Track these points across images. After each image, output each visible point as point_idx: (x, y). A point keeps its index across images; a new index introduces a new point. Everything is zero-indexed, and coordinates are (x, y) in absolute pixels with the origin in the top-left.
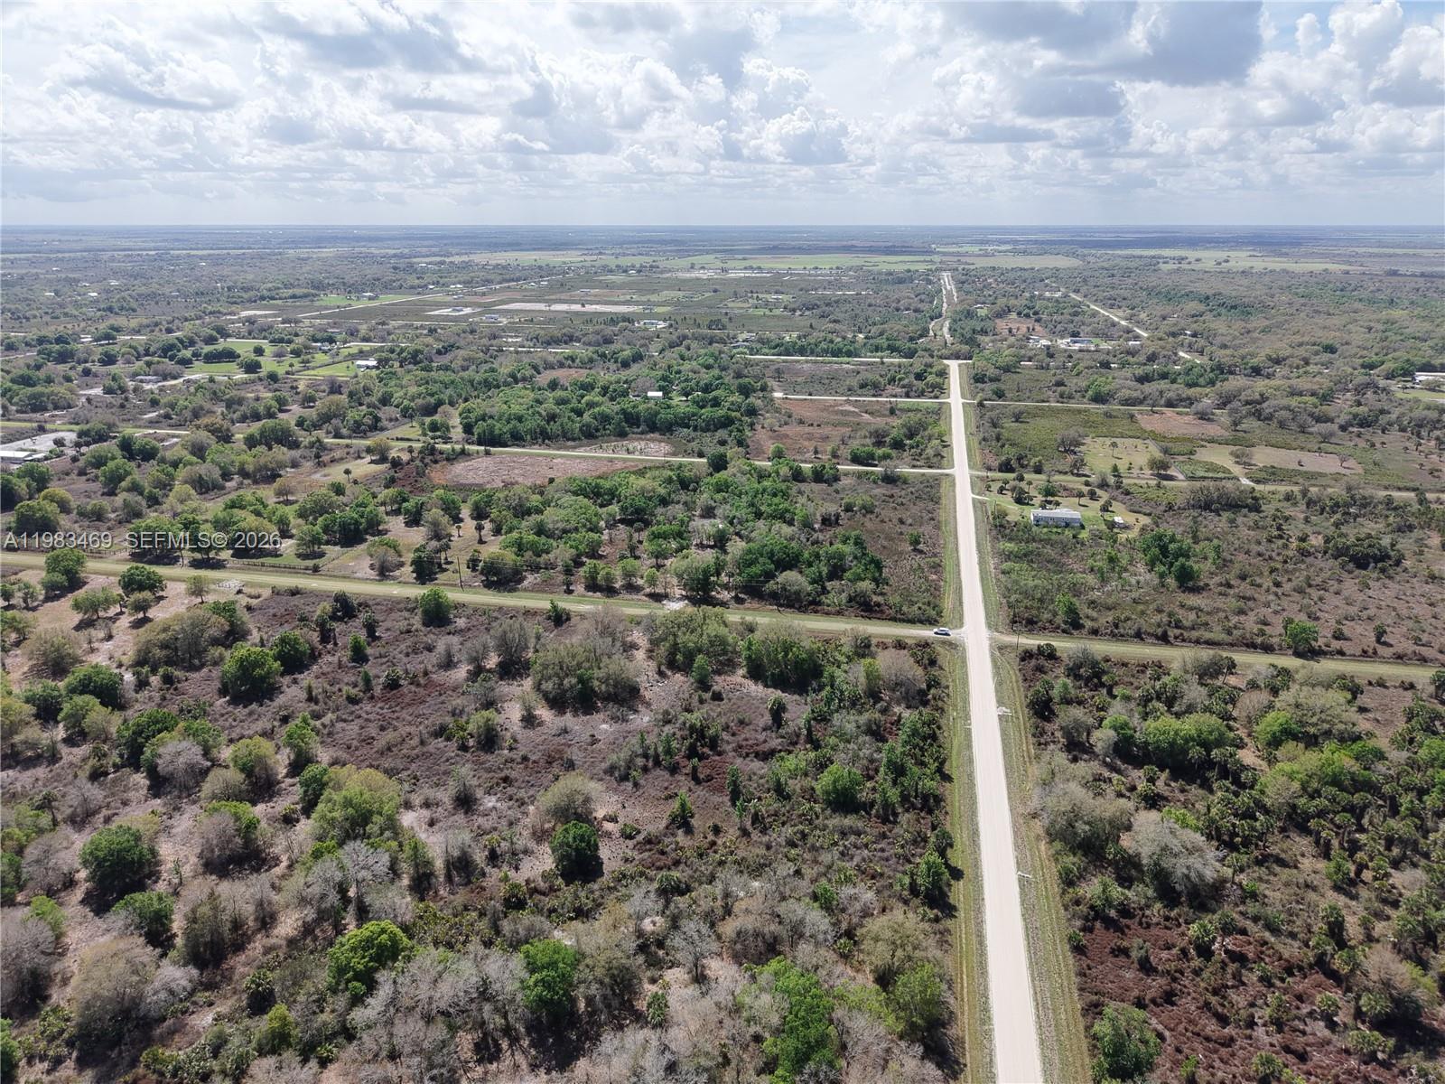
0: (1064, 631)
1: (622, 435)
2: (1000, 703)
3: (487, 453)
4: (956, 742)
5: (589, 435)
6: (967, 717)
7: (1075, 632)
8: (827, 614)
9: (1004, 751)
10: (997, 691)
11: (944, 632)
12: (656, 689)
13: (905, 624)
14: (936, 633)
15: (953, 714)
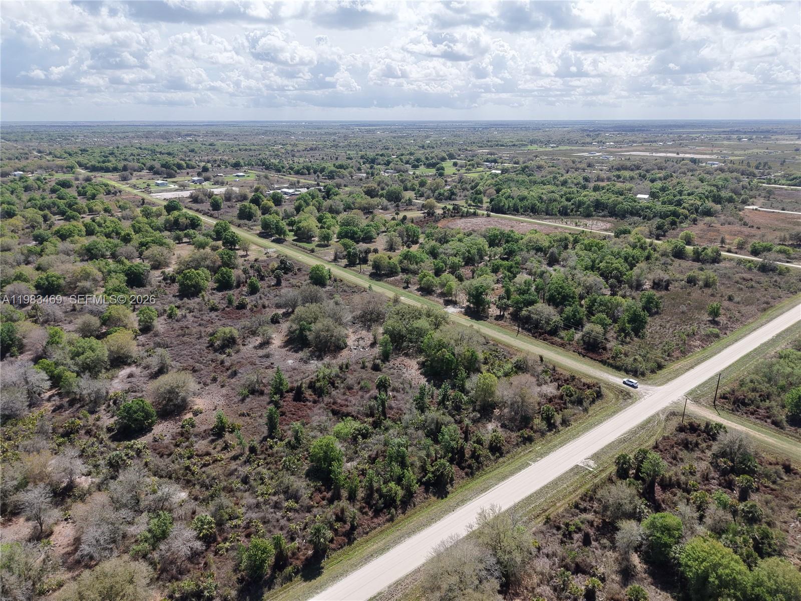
0: (775, 423)
1: (588, 216)
2: (596, 457)
3: (488, 216)
4: (501, 470)
5: (564, 213)
6: (542, 455)
7: (788, 428)
8: (552, 343)
9: (531, 496)
10: (608, 446)
11: (631, 384)
12: (355, 351)
13: (610, 369)
14: (624, 383)
15: (538, 447)
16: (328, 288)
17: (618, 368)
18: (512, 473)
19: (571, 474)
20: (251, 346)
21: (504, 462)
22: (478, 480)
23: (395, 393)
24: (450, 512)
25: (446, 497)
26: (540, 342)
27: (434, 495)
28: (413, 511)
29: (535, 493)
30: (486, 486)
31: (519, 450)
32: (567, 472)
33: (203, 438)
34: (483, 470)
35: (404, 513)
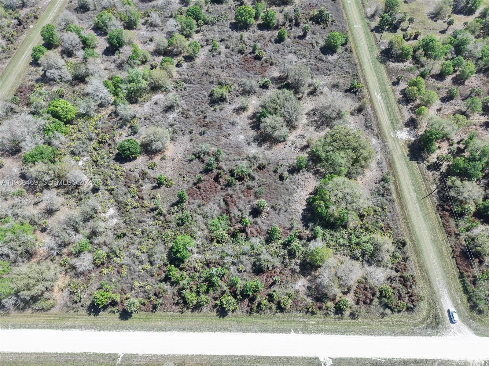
8: (444, 225)
11: (452, 317)
12: (288, 148)
13: (460, 286)
14: (449, 311)
15: (312, 321)
16: (335, 56)
17: (466, 291)
18: (273, 331)
19: (306, 361)
20: (233, 106)
21: (279, 317)
22: (250, 320)
23: (272, 211)
24: (212, 331)
25: (223, 317)
26: (435, 217)
27: (217, 312)
28: (197, 314)
29: (269, 357)
30: (248, 329)
31: (299, 314)
32: (305, 358)
33: (151, 183)
34: (261, 314)
35: (192, 312)
